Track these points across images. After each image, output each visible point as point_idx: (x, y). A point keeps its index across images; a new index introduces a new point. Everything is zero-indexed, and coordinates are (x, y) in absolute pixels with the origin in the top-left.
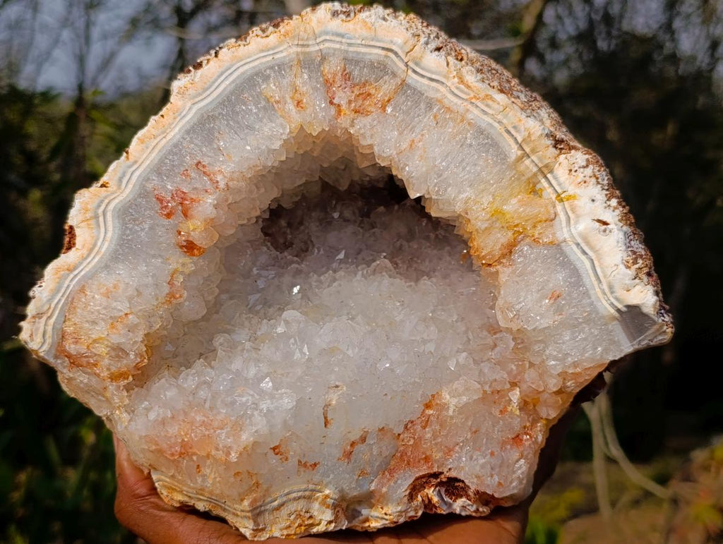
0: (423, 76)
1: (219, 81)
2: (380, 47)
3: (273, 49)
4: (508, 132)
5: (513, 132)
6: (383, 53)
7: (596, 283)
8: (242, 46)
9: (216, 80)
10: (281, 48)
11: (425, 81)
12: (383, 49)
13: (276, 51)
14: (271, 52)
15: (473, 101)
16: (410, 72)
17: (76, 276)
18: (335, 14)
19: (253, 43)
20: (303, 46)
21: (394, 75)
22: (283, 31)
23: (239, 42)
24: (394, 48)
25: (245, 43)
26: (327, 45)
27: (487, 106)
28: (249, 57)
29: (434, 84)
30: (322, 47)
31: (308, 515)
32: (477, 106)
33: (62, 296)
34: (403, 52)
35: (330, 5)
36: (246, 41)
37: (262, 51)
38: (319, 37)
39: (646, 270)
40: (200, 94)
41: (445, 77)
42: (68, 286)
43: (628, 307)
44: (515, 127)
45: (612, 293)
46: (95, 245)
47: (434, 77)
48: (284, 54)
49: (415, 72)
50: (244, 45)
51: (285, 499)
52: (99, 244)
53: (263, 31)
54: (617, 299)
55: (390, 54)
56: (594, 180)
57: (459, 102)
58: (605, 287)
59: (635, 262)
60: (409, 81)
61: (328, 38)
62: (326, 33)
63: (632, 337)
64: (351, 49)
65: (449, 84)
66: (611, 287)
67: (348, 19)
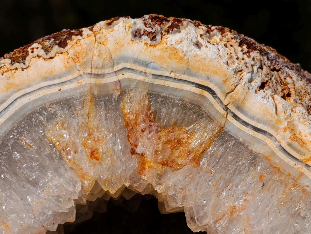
0: (246, 124)
2: (193, 83)
3: (59, 77)
6: (198, 91)
8: (19, 70)
10: (70, 77)
11: (249, 131)
13: (63, 80)
14: (57, 81)
16: (230, 117)
18: (137, 34)
19: (33, 66)
20: (98, 75)
21: (210, 118)
22: (71, 52)
23: (16, 65)
24: (211, 86)
25: (24, 67)
26: (128, 75)
28: (28, 86)
29: (259, 136)
30: (120, 77)
34: (222, 92)
35: (131, 21)
36: (24, 64)
37: (46, 79)
38: (118, 63)
41: (274, 127)
47: (259, 126)
48: (73, 85)
49: (235, 116)
50: (23, 69)
53: (47, 50)
55: (206, 94)
57: (292, 162)
60: (228, 128)
61: (128, 66)
62: (126, 59)
64: (158, 82)
65: (278, 137)
67: (154, 43)
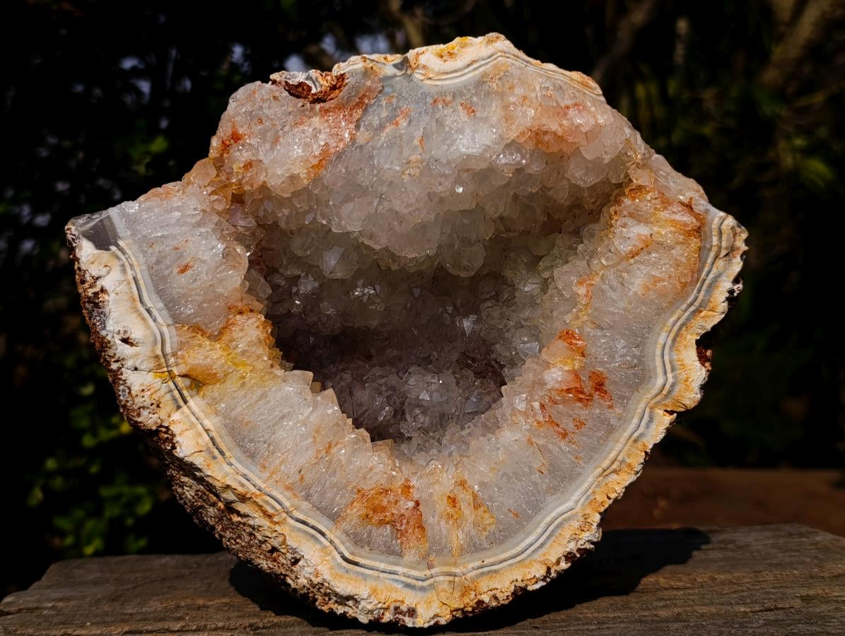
0: (313, 527)
1: (544, 537)
2: (361, 566)
3: (483, 574)
4: (222, 453)
5: (216, 453)
6: (357, 559)
7: (139, 277)
8: (519, 580)
9: (548, 538)
10: (475, 572)
11: (311, 521)
12: (356, 564)
13: (481, 570)
14: (485, 569)
15: (258, 492)
16: (328, 533)
17: (691, 304)
18: (412, 612)
19: (507, 584)
20: (449, 574)
21: (347, 533)
22: (473, 596)
23: (522, 585)
24: (344, 564)
25: (515, 583)
27: (243, 485)
28: (511, 565)
29: (301, 517)
30: (428, 573)
31: (444, 58)
32: (254, 486)
33: (704, 280)
34: (335, 558)
35: (417, 624)
36: (515, 586)
37: (496, 572)
38: (430, 585)
39: (86, 285)
40: (565, 520)
42: (699, 291)
43: (108, 249)
44: (214, 458)
45: (123, 265)
46: (674, 340)
47: (301, 526)
48: (471, 566)
50: (517, 580)
52: (669, 341)
53: (495, 598)
54: (118, 258)
55: (347, 555)
57: (275, 493)
58: (130, 272)
59: (96, 294)
60: (329, 524)
61: (420, 583)
62: (422, 589)
65: (284, 515)
66: (124, 271)
67: (398, 604)
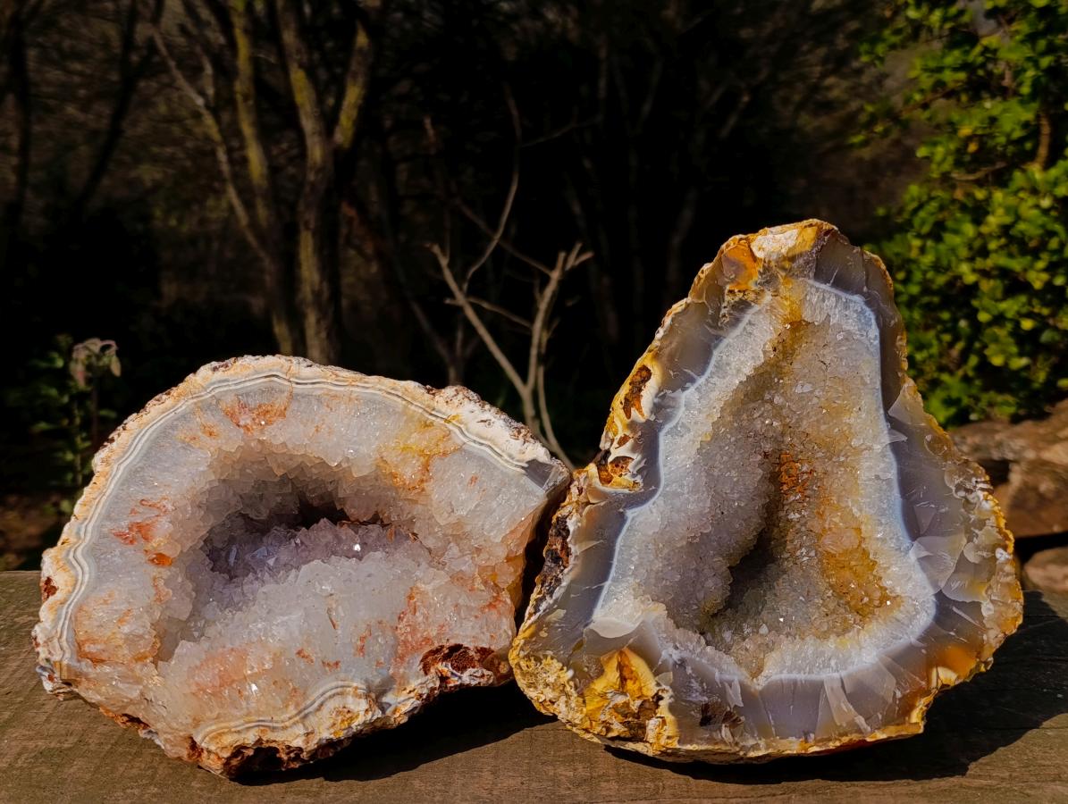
0: (306, 384)
1: (135, 444)
2: (261, 377)
3: (174, 407)
4: (390, 393)
5: (393, 392)
6: (268, 379)
7: (499, 459)
8: (144, 415)
9: (132, 443)
10: (179, 405)
11: (308, 386)
12: (266, 377)
14: (172, 410)
15: (353, 383)
16: (294, 385)
17: (70, 605)
18: (215, 369)
19: (152, 410)
20: (197, 397)
21: (282, 392)
22: (175, 394)
23: (141, 414)
24: (275, 373)
25: (146, 413)
26: (217, 391)
27: (366, 382)
28: (153, 420)
29: (318, 385)
30: (213, 393)
31: (346, 710)
32: (358, 386)
33: (65, 619)
34: (283, 373)
35: (208, 366)
36: (146, 411)
37: (163, 412)
38: (208, 388)
39: (529, 435)
40: (122, 457)
41: (327, 378)
42: (67, 613)
43: (528, 462)
44: (393, 389)
45: (513, 459)
46: (77, 581)
47: (314, 381)
48: (184, 407)
49: (297, 383)
51: (322, 699)
52: (80, 578)
53: (158, 400)
54: (518, 461)
55: (275, 379)
56: (466, 400)
58: (506, 457)
59: (519, 433)
60: (295, 391)
61: (216, 386)
62: (214, 383)
63: (541, 484)
64: (238, 387)
65: (329, 381)
66: (510, 456)
67: (228, 369)
